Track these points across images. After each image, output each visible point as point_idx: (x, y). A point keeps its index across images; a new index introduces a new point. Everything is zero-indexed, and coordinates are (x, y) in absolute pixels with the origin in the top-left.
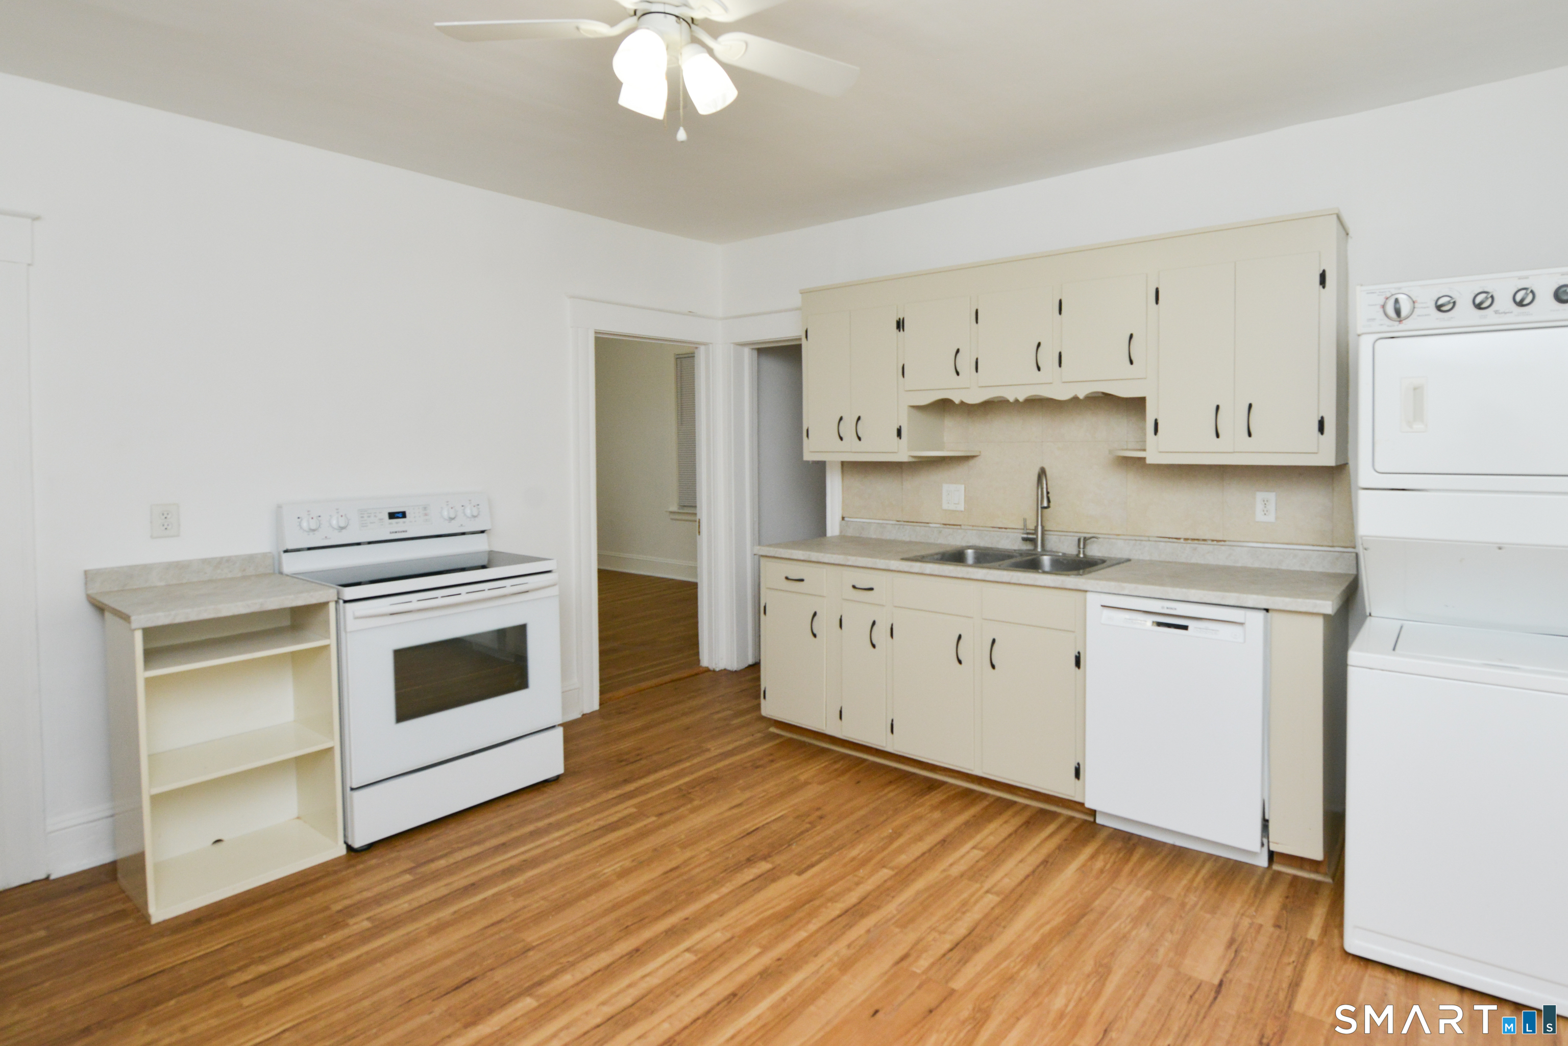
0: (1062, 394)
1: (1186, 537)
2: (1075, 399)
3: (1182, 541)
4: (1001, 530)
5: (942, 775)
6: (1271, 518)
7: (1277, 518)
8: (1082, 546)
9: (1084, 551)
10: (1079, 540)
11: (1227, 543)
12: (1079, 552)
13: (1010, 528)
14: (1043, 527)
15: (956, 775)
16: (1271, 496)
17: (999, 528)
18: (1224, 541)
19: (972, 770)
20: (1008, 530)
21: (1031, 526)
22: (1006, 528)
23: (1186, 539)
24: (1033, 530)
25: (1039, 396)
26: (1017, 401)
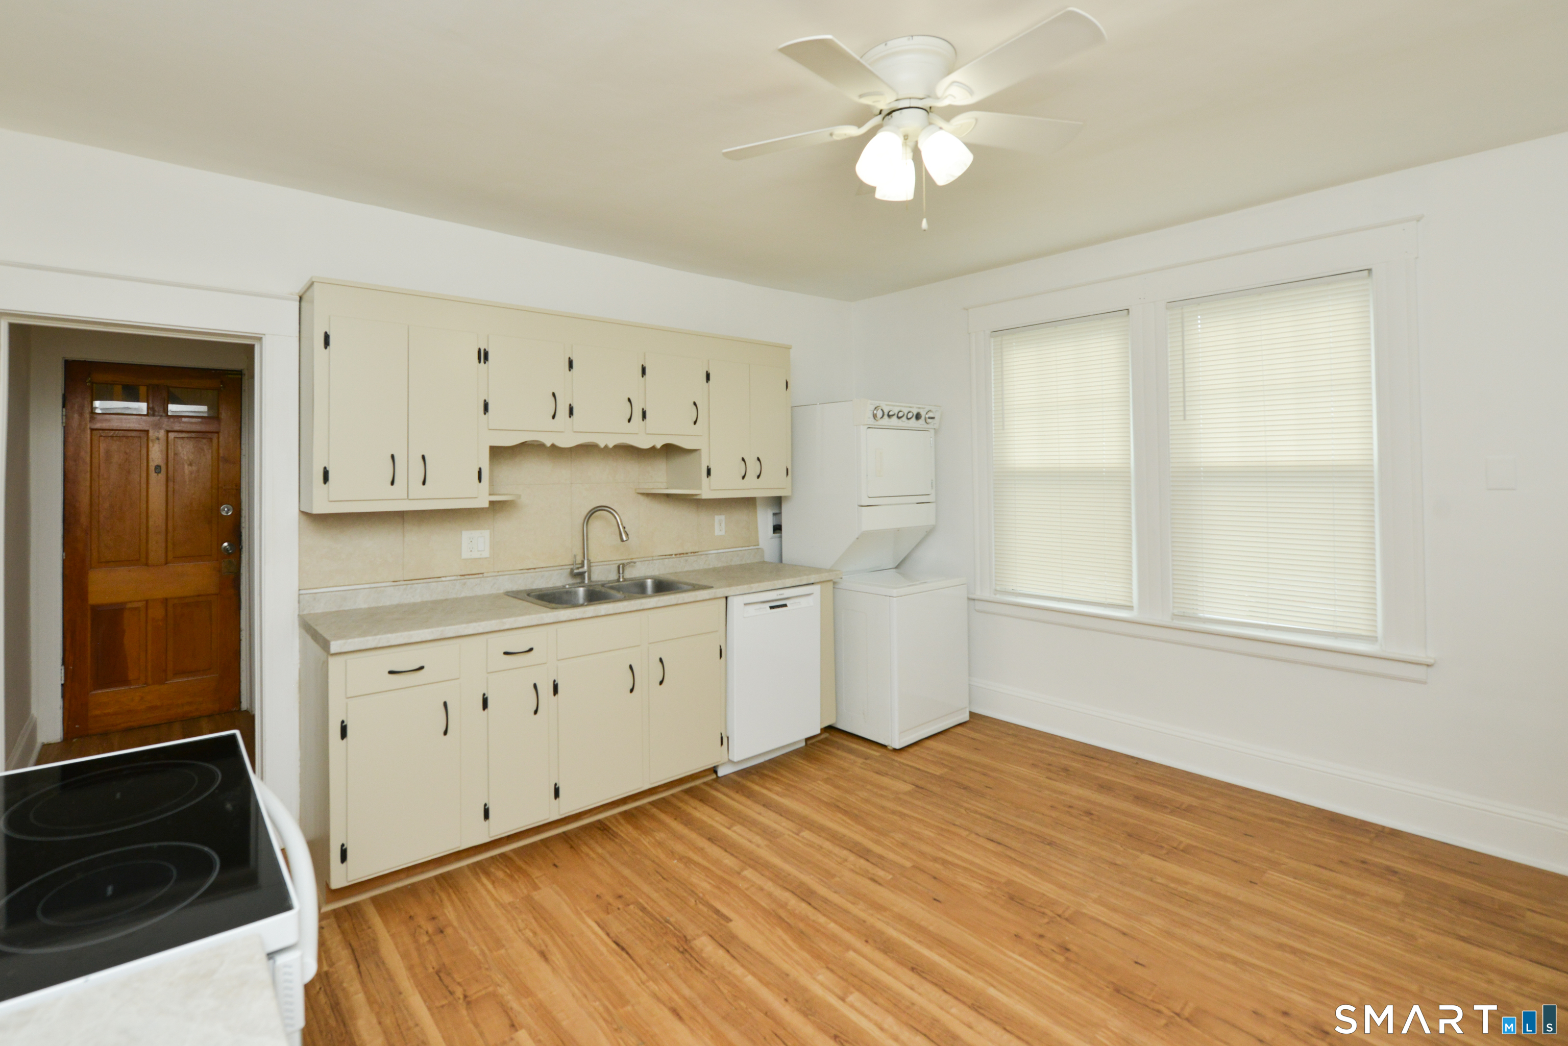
0: (644, 443)
1: (676, 553)
2: (653, 448)
3: (674, 556)
4: (529, 571)
5: (587, 817)
6: (723, 533)
7: (726, 532)
8: (621, 572)
9: (623, 576)
10: (619, 567)
11: (700, 553)
12: (619, 576)
13: (538, 568)
14: (589, 560)
15: (601, 809)
16: (723, 517)
17: (528, 569)
18: (698, 552)
19: (642, 788)
20: (537, 570)
21: (579, 560)
22: (535, 569)
23: (676, 555)
24: (580, 564)
25: (626, 443)
26: (606, 446)
